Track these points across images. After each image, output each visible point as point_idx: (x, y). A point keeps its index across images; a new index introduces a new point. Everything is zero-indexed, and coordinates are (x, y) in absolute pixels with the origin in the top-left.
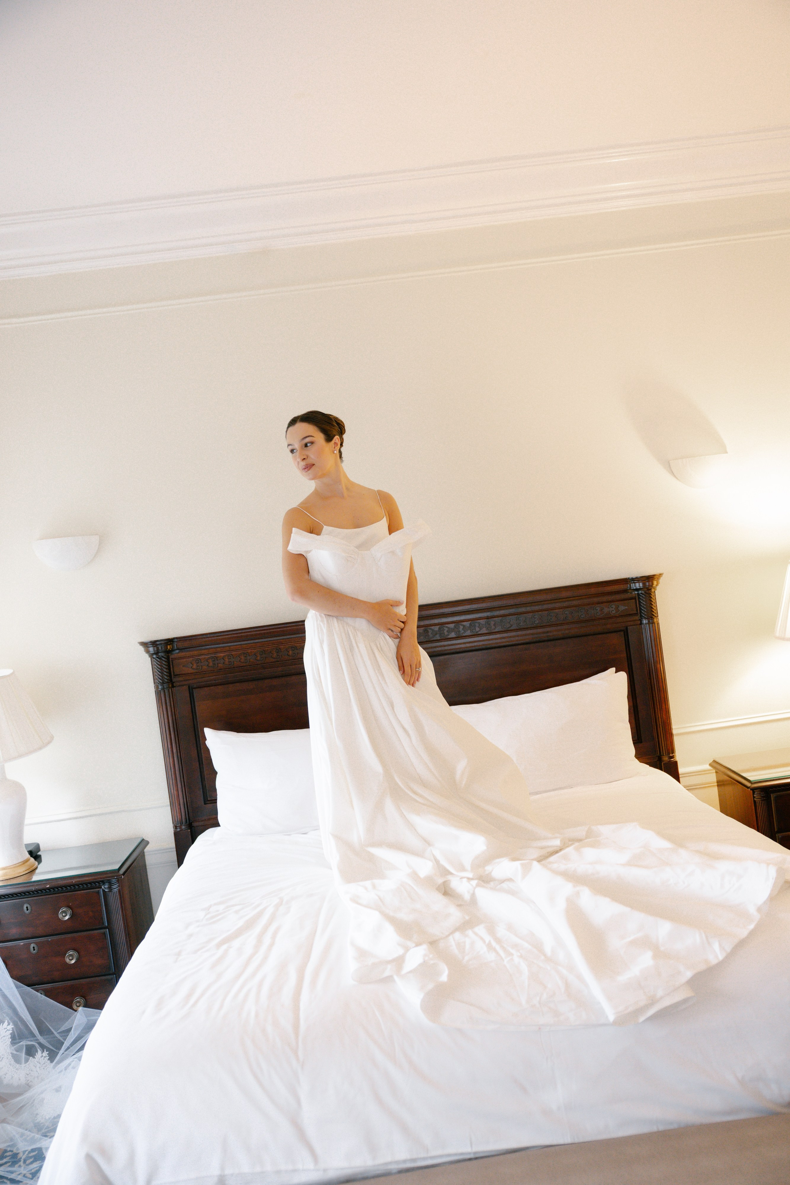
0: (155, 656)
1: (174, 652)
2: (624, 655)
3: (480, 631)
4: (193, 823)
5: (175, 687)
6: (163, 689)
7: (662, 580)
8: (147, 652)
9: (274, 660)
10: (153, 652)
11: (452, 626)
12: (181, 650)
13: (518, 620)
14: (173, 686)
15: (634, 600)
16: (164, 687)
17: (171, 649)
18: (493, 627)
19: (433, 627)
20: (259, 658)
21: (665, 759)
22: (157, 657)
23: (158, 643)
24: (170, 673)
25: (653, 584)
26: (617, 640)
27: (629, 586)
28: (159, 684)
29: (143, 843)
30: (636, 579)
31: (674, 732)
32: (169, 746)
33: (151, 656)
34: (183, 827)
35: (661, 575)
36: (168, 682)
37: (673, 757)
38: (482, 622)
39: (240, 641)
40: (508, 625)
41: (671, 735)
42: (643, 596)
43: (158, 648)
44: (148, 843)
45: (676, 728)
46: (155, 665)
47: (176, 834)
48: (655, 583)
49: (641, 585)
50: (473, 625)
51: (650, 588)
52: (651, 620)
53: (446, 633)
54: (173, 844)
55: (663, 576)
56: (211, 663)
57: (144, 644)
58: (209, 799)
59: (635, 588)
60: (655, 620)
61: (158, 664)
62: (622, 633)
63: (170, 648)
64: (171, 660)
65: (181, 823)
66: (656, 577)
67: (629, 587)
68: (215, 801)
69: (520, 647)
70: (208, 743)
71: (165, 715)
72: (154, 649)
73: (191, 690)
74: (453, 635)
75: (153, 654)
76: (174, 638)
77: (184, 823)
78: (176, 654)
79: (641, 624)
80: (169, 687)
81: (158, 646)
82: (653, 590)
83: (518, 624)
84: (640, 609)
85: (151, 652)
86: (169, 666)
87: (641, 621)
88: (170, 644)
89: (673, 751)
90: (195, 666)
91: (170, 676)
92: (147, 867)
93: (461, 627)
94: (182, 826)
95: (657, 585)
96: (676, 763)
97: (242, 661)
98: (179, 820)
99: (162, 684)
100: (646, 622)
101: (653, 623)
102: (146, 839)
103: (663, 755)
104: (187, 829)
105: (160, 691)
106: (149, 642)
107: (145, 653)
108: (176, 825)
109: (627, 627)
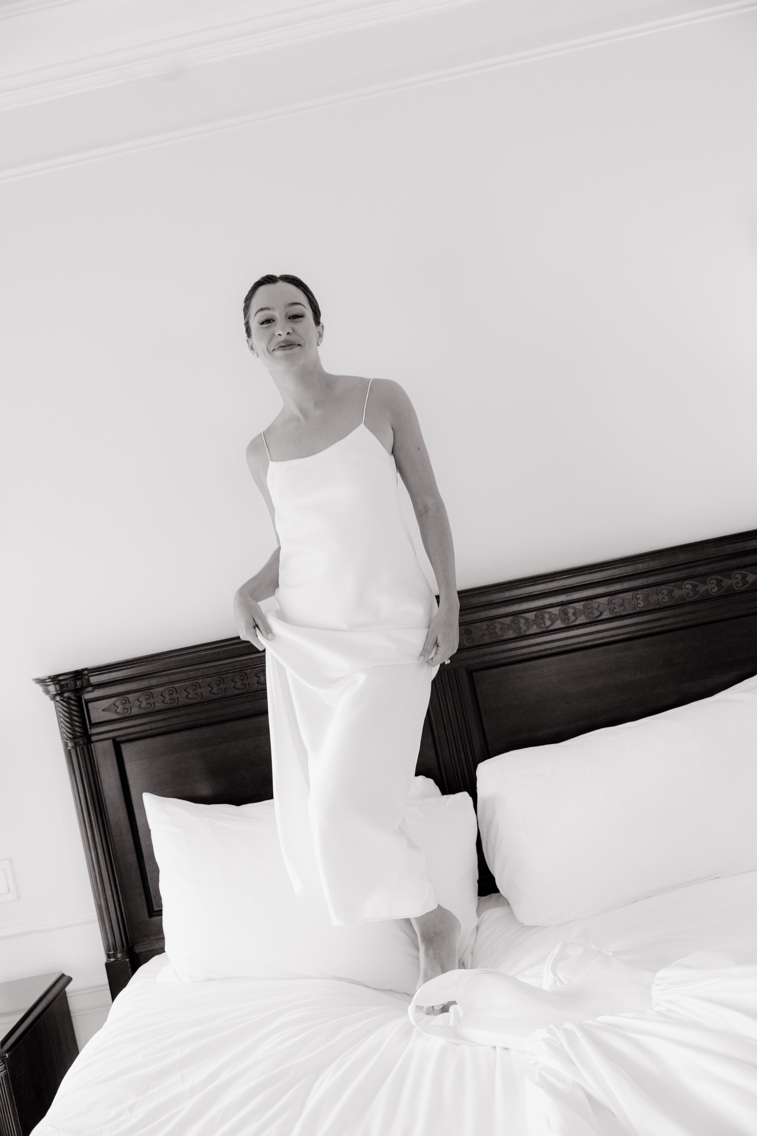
0: (58, 698)
1: (86, 691)
3: (552, 624)
4: (132, 947)
5: (93, 742)
6: (75, 747)
8: (47, 692)
10: (55, 693)
11: (507, 620)
12: (95, 686)
13: (610, 604)
14: (89, 742)
16: (76, 744)
17: (81, 687)
18: (572, 618)
19: (478, 625)
20: (215, 690)
22: (61, 700)
23: (61, 678)
24: (83, 722)
28: (67, 740)
33: (54, 698)
34: (119, 955)
36: (80, 737)
38: (555, 610)
40: (597, 613)
43: (62, 686)
44: (70, 980)
46: (61, 711)
47: (110, 966)
50: (540, 617)
53: (499, 633)
56: (143, 704)
57: (41, 681)
58: (152, 910)
61: (64, 710)
63: (80, 685)
64: (83, 702)
65: (115, 949)
70: (149, 819)
72: (56, 688)
73: (117, 745)
74: (510, 634)
75: (55, 695)
76: (82, 669)
77: (118, 949)
78: (88, 694)
80: (84, 744)
81: (64, 682)
83: (611, 610)
85: (52, 693)
86: (80, 711)
88: (78, 679)
90: (120, 710)
91: (83, 727)
93: (523, 621)
94: (117, 953)
98: (111, 944)
99: (74, 739)
102: (67, 974)
104: (126, 958)
105: (70, 750)
106: (47, 678)
107: (44, 694)
108: (107, 952)
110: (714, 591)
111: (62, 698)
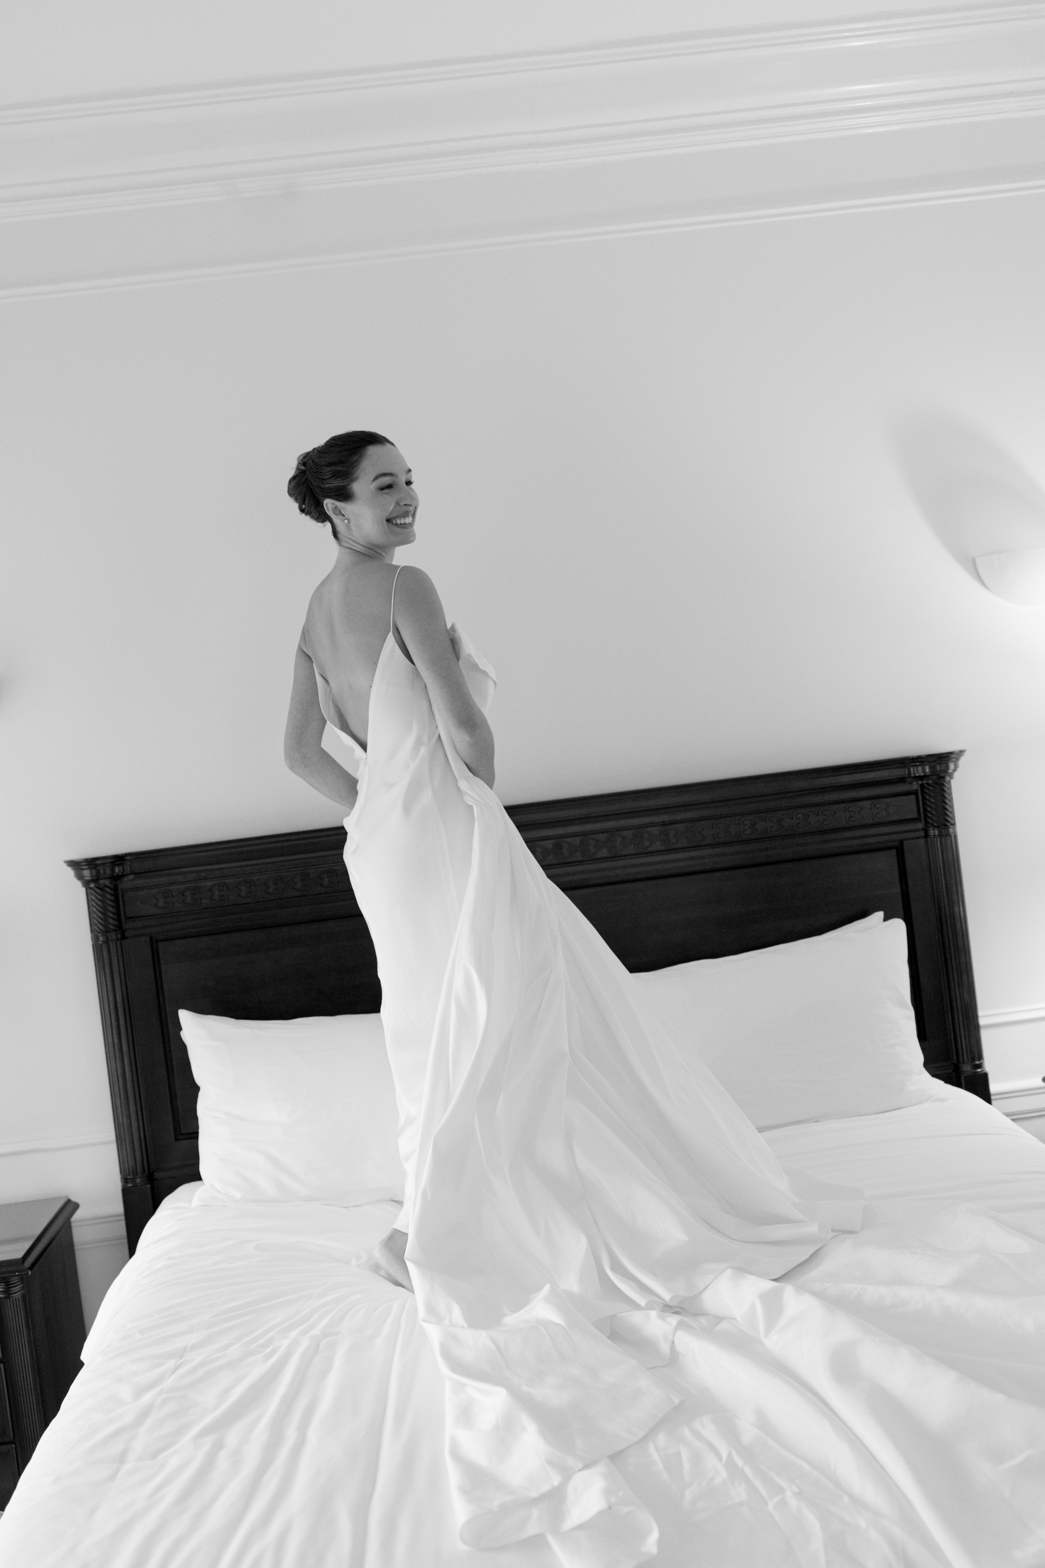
0: (92, 885)
1: (125, 879)
2: (897, 890)
3: (650, 846)
4: (155, 1174)
5: (127, 938)
6: (107, 942)
7: (962, 761)
8: (80, 877)
9: (297, 894)
10: (89, 878)
11: (602, 837)
12: (138, 874)
13: (714, 829)
14: (124, 937)
15: (913, 797)
16: (107, 938)
17: (120, 874)
18: (673, 840)
19: (569, 840)
20: (271, 890)
21: (967, 1068)
22: (96, 887)
23: (98, 862)
24: (118, 914)
25: (947, 768)
26: (886, 863)
27: (907, 771)
28: (99, 933)
29: (70, 1207)
30: (917, 760)
31: (982, 1021)
32: (116, 1040)
33: (86, 884)
34: (138, 1181)
35: (961, 752)
36: (115, 930)
37: (980, 1066)
38: (655, 830)
39: (239, 861)
40: (699, 838)
41: (977, 1027)
42: (931, 788)
43: (98, 872)
44: (76, 1206)
45: (985, 1016)
46: (93, 900)
47: (126, 1192)
48: (952, 766)
49: (927, 769)
50: (638, 836)
51: (942, 775)
52: (943, 831)
53: (592, 850)
54: (119, 1208)
55: (966, 754)
56: (190, 898)
57: (75, 865)
58: (183, 1132)
59: (917, 775)
60: (951, 830)
61: (99, 900)
62: (894, 852)
63: (119, 871)
64: (120, 892)
65: (135, 1173)
66: (953, 756)
67: (907, 773)
68: (194, 1135)
69: (717, 874)
70: (187, 1035)
71: (110, 988)
72: (91, 873)
73: (154, 943)
74: (604, 853)
75: (89, 882)
76: (126, 854)
77: (139, 1171)
78: (127, 883)
79: (926, 836)
80: (117, 939)
81: (99, 868)
82: (948, 779)
83: (715, 835)
84: (925, 810)
85: (87, 878)
86: (117, 902)
87: (926, 831)
88: (118, 865)
89: (980, 1057)
90: (161, 903)
91: (119, 920)
92: (76, 1248)
93: (619, 839)
94: (136, 1178)
95: (954, 770)
96: (985, 1077)
97: (243, 894)
98: (131, 1168)
99: (106, 932)
100: (934, 833)
101: (949, 835)
102: (74, 1199)
103: (964, 1062)
104: (146, 1184)
105: (101, 944)
106: (83, 861)
107: (75, 879)
108: (125, 1177)
109: (901, 842)
110: (825, 823)
111: (97, 885)
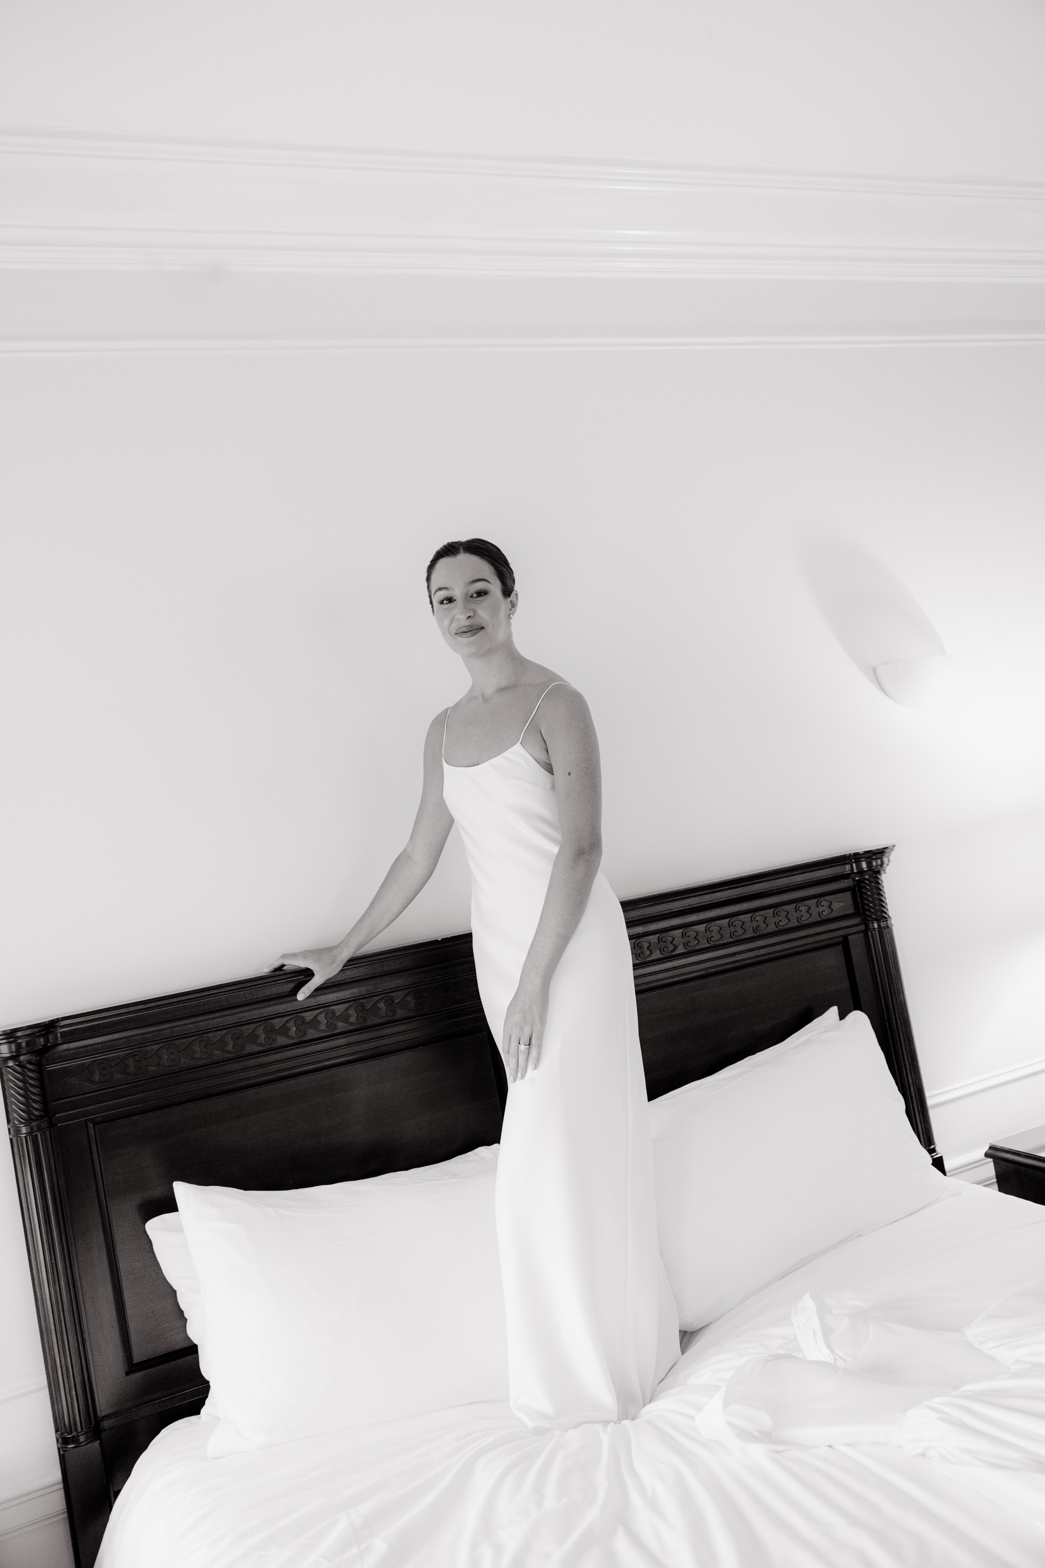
0: (11, 1063)
6: (31, 1132)
10: (8, 1055)
14: (52, 1124)
15: (850, 893)
16: (32, 1129)
17: (48, 1045)
22: (16, 1065)
23: (19, 1034)
24: (43, 1095)
25: (882, 863)
26: (835, 959)
27: (849, 866)
28: (21, 1122)
33: (4, 1063)
34: (82, 1438)
35: (893, 847)
36: (41, 1116)
37: (934, 1150)
39: (190, 1016)
41: (927, 1112)
42: (868, 883)
46: (12, 1081)
47: (64, 1454)
48: (885, 861)
49: (864, 865)
51: (877, 870)
52: (882, 923)
55: (896, 848)
56: (133, 1067)
58: (136, 1362)
59: (856, 871)
60: (887, 923)
61: (18, 1079)
62: (840, 947)
63: (44, 1042)
65: (78, 1429)
66: (886, 852)
67: (848, 870)
72: (10, 1048)
75: (7, 1059)
76: (58, 1019)
77: (83, 1428)
79: (867, 929)
80: (46, 1128)
82: (881, 873)
84: (864, 904)
87: (866, 924)
88: (43, 1035)
89: (933, 1139)
91: (45, 1103)
94: (79, 1435)
95: (886, 865)
96: (941, 1160)
97: (196, 1057)
99: (28, 1118)
100: (875, 924)
101: (885, 928)
105: (25, 1137)
108: (63, 1436)
109: (845, 938)
110: (781, 923)
